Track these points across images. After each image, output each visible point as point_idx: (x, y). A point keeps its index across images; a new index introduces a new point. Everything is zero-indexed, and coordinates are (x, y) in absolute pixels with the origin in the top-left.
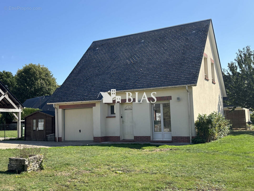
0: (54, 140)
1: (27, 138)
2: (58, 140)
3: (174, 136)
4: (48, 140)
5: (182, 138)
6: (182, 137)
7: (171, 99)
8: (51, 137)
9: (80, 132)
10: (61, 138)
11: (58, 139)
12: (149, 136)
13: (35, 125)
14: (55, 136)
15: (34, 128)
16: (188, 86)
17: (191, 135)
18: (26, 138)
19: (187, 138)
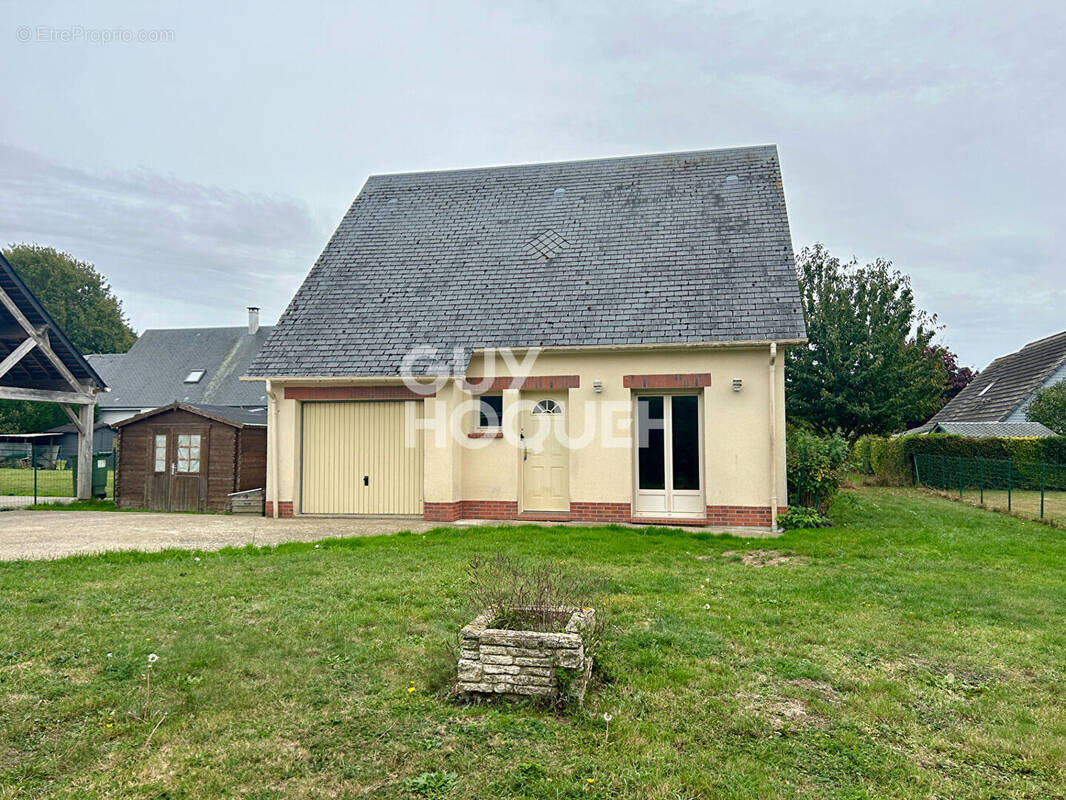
0: (261, 511)
1: (128, 502)
2: (279, 510)
3: (714, 505)
4: (235, 510)
5: (740, 510)
6: (741, 507)
7: (709, 385)
8: (249, 498)
9: (366, 483)
10: (291, 503)
11: (279, 507)
12: (626, 504)
13: (161, 453)
14: (264, 495)
15: (160, 467)
16: (777, 345)
17: (775, 502)
18: (122, 502)
19: (759, 512)
